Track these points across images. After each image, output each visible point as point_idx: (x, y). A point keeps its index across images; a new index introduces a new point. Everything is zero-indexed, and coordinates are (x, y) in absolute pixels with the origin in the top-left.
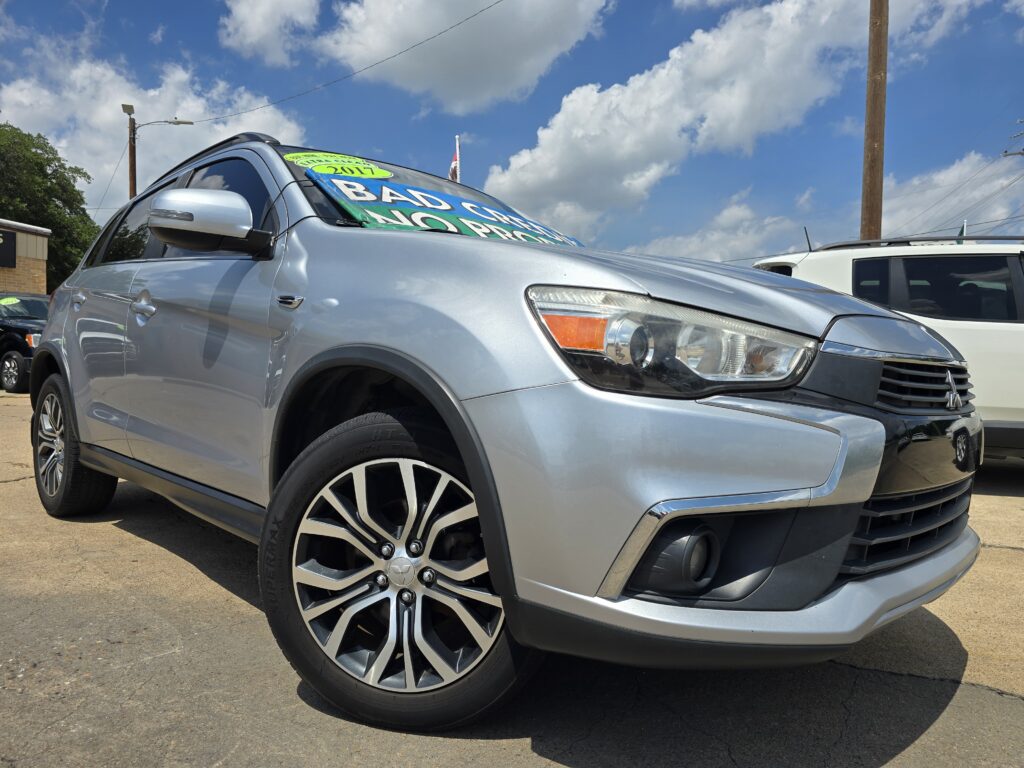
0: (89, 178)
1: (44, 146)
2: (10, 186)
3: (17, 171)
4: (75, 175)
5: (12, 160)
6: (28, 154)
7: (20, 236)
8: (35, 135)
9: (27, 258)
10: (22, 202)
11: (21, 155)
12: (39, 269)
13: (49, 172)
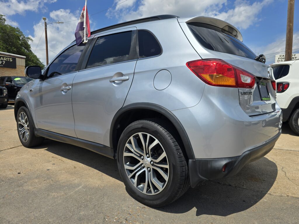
0: (32, 40)
1: (19, 31)
2: (10, 43)
3: (13, 39)
4: (28, 40)
5: (11, 36)
6: (15, 34)
7: (17, 59)
8: (16, 28)
9: (19, 65)
10: (14, 48)
11: (13, 34)
12: (23, 69)
13: (21, 39)
